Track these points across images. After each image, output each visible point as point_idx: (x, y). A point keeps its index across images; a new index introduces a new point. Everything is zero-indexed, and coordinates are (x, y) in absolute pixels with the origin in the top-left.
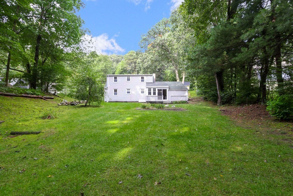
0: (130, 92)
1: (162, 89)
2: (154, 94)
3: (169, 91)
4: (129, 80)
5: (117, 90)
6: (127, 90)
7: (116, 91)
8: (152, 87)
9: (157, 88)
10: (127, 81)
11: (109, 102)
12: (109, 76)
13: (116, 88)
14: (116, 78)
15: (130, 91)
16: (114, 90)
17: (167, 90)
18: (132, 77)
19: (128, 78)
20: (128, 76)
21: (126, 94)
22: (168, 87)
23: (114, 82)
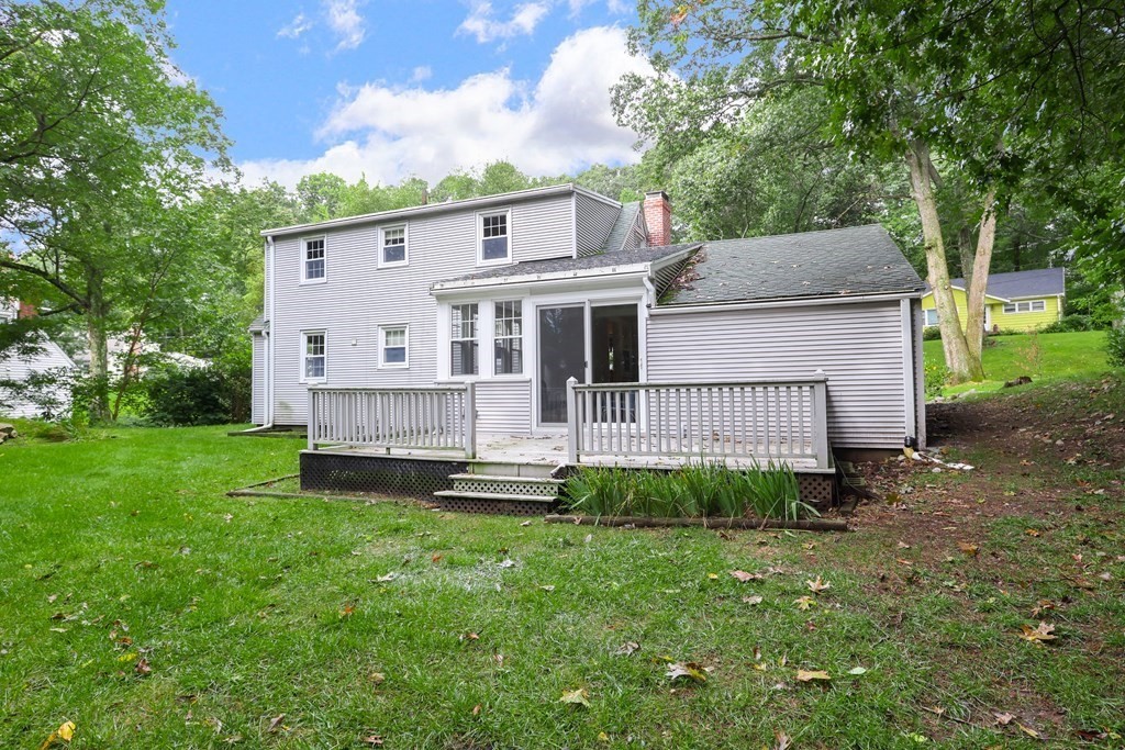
0: (406, 346)
1: (587, 300)
3: (662, 325)
4: (395, 253)
5: (322, 337)
6: (382, 334)
7: (316, 341)
8: (485, 294)
9: (534, 292)
10: (382, 264)
11: (274, 426)
12: (275, 238)
13: (315, 326)
14: (315, 250)
15: (405, 342)
16: (304, 339)
17: (643, 314)
18: (417, 227)
19: (391, 238)
20: (392, 227)
21: (380, 367)
22: (645, 279)
23: (303, 279)
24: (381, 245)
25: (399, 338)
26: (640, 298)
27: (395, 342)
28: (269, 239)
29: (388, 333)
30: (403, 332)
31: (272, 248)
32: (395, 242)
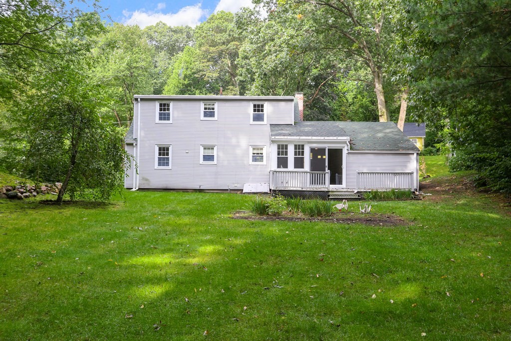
0: (216, 155)
1: (327, 146)
2: (299, 163)
3: (351, 156)
4: (211, 115)
5: (168, 149)
6: (202, 148)
7: (164, 151)
8: (291, 142)
9: (309, 142)
10: (202, 118)
11: (139, 189)
12: (142, 99)
13: (164, 143)
14: (164, 107)
15: (215, 153)
16: (157, 149)
17: (345, 152)
18: (223, 104)
19: (207, 107)
20: (208, 102)
21: (201, 163)
22: (347, 142)
23: (157, 120)
24: (202, 110)
25: (210, 151)
26: (344, 147)
27: (209, 153)
28: (139, 100)
29: (205, 149)
30: (213, 149)
31: (139, 104)
32: (209, 109)
